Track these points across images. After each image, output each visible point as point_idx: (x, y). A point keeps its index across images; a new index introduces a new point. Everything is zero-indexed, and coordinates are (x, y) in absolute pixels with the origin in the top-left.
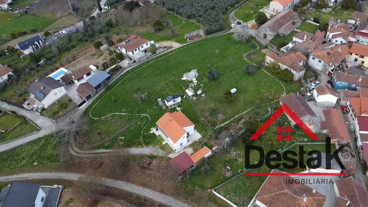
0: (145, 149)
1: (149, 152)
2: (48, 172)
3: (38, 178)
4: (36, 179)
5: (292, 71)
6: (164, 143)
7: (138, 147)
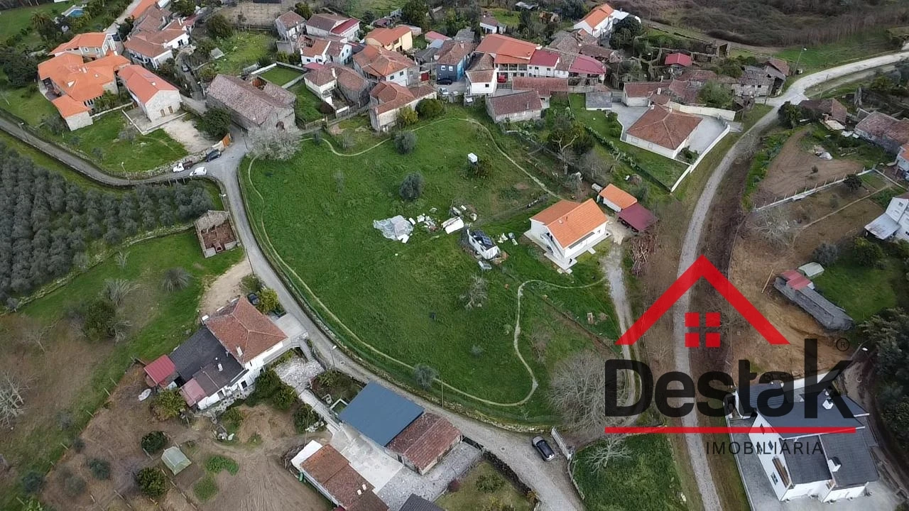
0: (611, 276)
1: (617, 270)
2: (691, 466)
3: (712, 482)
4: (717, 485)
5: (426, 97)
6: (593, 252)
7: (608, 288)
